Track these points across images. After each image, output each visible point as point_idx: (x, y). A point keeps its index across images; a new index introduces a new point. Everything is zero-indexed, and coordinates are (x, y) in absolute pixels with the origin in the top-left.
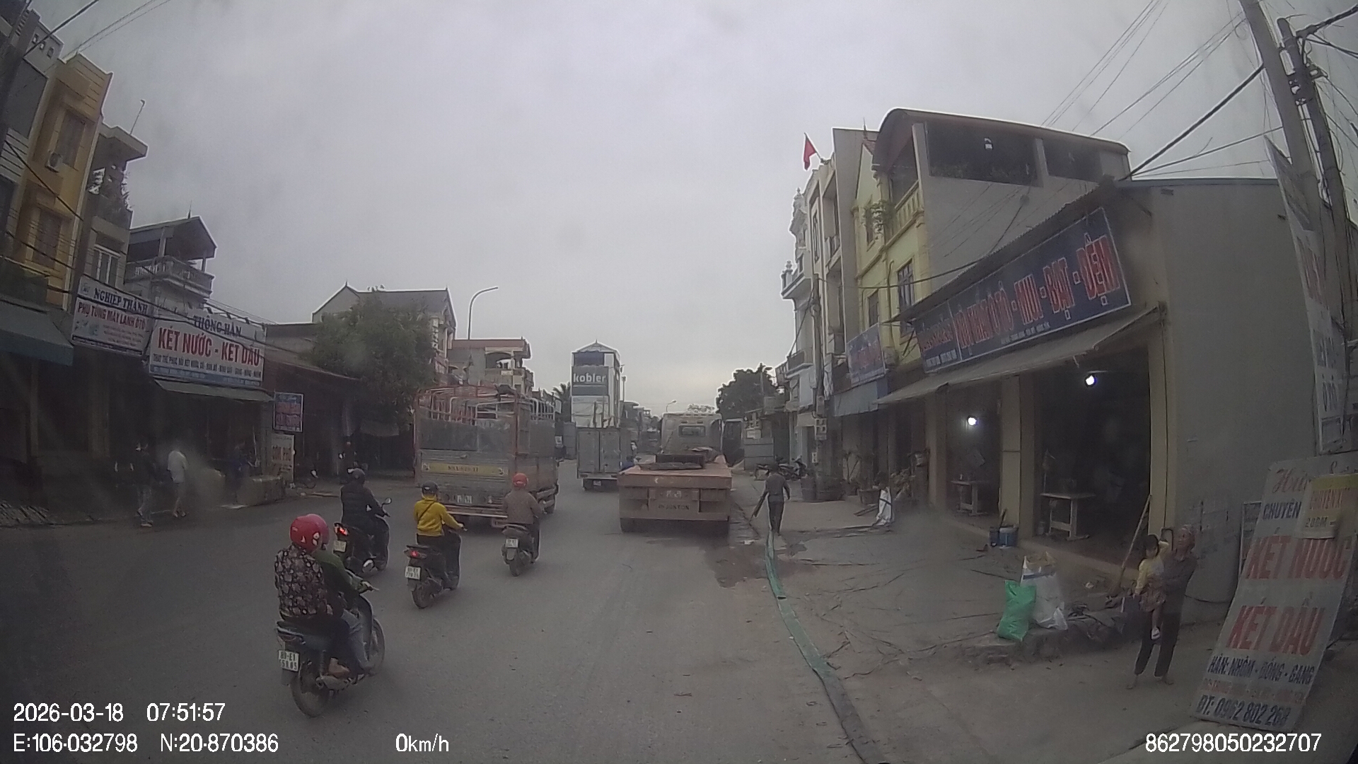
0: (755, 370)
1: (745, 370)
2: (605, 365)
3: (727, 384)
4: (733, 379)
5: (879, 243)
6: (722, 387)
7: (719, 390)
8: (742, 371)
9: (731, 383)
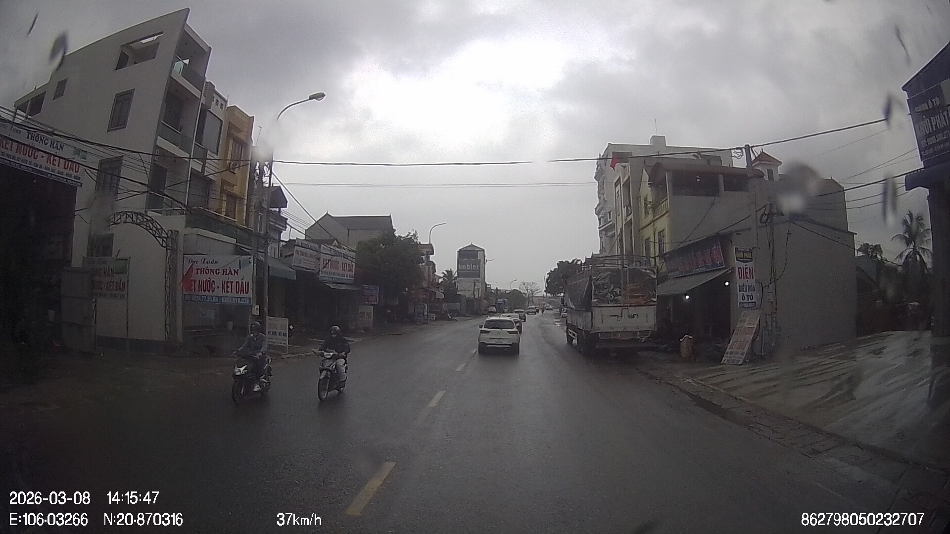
0: (570, 262)
1: (564, 261)
2: (478, 259)
3: (553, 270)
4: (557, 267)
5: (650, 217)
6: (549, 272)
7: (548, 274)
8: (562, 261)
9: (555, 269)
